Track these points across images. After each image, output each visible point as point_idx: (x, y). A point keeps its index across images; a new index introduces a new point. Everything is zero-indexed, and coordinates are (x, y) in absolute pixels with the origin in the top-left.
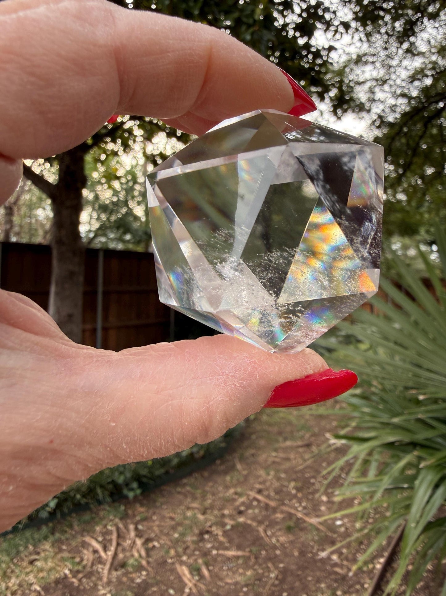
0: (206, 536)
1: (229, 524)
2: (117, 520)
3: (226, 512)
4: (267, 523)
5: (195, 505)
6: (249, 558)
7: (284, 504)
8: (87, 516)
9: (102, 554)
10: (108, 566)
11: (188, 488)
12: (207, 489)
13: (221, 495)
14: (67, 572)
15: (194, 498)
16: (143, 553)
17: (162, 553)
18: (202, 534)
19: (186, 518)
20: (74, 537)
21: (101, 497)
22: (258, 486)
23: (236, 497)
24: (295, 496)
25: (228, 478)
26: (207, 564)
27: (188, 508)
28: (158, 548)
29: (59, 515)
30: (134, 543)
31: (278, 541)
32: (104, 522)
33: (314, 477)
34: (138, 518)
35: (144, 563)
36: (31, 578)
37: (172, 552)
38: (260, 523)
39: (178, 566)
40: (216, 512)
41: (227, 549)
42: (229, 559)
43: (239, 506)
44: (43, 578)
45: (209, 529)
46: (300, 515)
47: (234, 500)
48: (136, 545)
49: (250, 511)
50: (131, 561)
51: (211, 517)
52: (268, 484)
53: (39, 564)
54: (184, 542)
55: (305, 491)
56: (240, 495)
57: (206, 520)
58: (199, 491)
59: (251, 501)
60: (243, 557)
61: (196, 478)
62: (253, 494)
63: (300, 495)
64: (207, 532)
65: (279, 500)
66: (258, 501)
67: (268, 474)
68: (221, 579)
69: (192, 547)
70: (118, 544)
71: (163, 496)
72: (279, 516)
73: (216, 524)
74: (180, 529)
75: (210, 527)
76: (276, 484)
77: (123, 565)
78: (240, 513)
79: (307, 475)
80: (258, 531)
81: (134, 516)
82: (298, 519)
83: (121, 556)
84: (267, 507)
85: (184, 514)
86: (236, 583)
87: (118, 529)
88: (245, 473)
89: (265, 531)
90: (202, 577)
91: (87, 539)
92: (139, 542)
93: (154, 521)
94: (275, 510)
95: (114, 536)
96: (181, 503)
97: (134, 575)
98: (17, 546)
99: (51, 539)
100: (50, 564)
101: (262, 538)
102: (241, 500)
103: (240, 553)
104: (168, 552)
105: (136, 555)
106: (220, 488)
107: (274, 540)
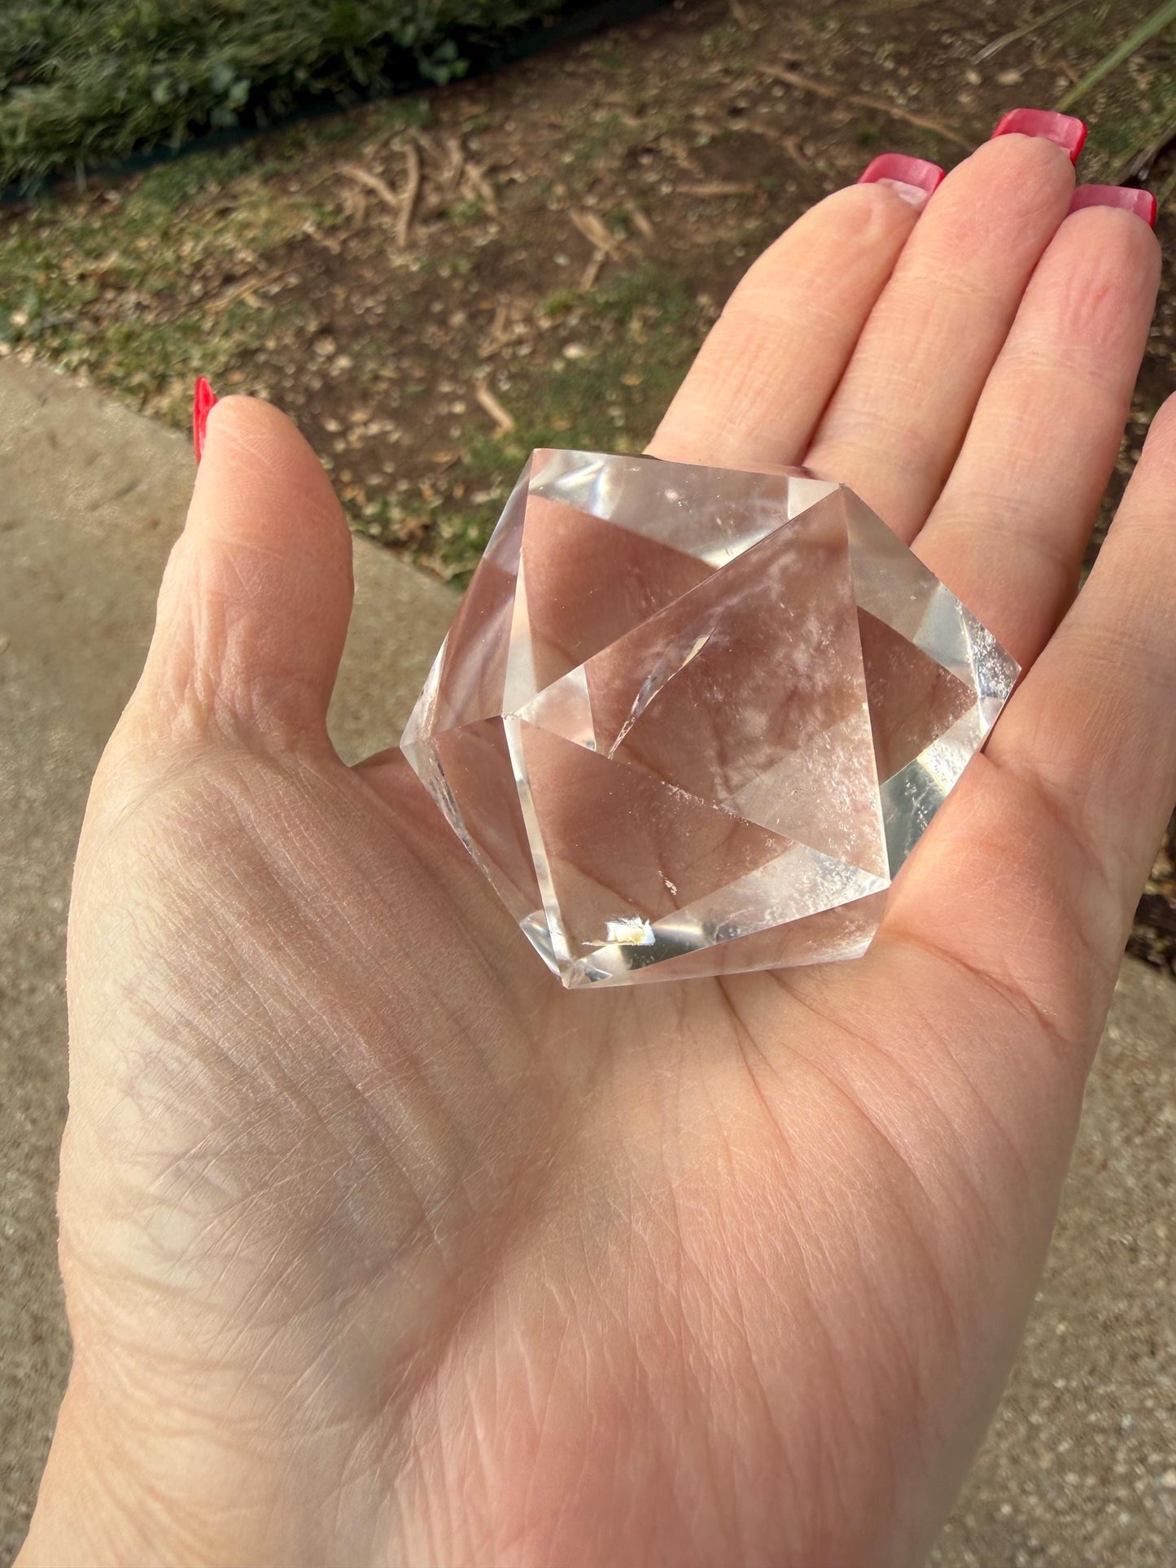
0: (646, 160)
1: (705, 133)
2: (413, 131)
3: (699, 111)
4: (805, 131)
5: (617, 97)
6: (753, 198)
7: (857, 91)
8: (336, 125)
9: (388, 196)
10: (404, 217)
11: (596, 64)
12: (648, 64)
13: (688, 77)
14: (309, 228)
15: (612, 83)
16: (487, 190)
17: (534, 191)
18: (633, 156)
19: (591, 125)
20: (313, 167)
21: (361, 76)
22: (787, 56)
23: (727, 80)
24: (892, 75)
25: (707, 40)
26: (648, 212)
27: (597, 105)
28: (522, 184)
29: (262, 120)
30: (462, 175)
31: (831, 165)
32: (384, 135)
33: (953, 32)
34: (467, 127)
35: (491, 209)
36: (229, 240)
37: (560, 190)
38: (788, 131)
39: (575, 217)
40: (671, 111)
41: (699, 182)
42: (702, 201)
43: (732, 100)
44: (253, 240)
45: (653, 146)
46: (897, 113)
47: (720, 86)
48: (468, 180)
49: (764, 110)
50: (460, 207)
51: (657, 120)
52: (818, 51)
53: (240, 216)
54: (589, 172)
55: (921, 64)
56: (739, 75)
57: (645, 128)
58: (626, 71)
59: (767, 90)
60: (739, 196)
61: (616, 42)
62: (773, 71)
63: (904, 72)
64: (648, 151)
65: (842, 84)
66: (787, 86)
67: (822, 27)
68: (682, 237)
69: (608, 180)
70: (423, 179)
71: (529, 83)
72: (841, 116)
73: (673, 134)
74: (578, 146)
75: (657, 139)
76: (841, 49)
77: (441, 214)
78: (736, 112)
79: (933, 27)
80: (782, 148)
81: (455, 124)
82: (891, 121)
83: (433, 200)
84: (810, 98)
85: (587, 117)
86: (719, 244)
87: (419, 150)
88: (755, 27)
89: (800, 148)
90: (632, 232)
91: (347, 169)
92: (474, 172)
93: (509, 134)
94: (830, 104)
95: (412, 163)
96: (576, 95)
97: (468, 233)
98: (180, 186)
99: (258, 171)
100: (264, 214)
101: (791, 161)
102: (741, 85)
103: (730, 188)
104: (549, 188)
105: (469, 195)
106: (684, 63)
107: (821, 164)
